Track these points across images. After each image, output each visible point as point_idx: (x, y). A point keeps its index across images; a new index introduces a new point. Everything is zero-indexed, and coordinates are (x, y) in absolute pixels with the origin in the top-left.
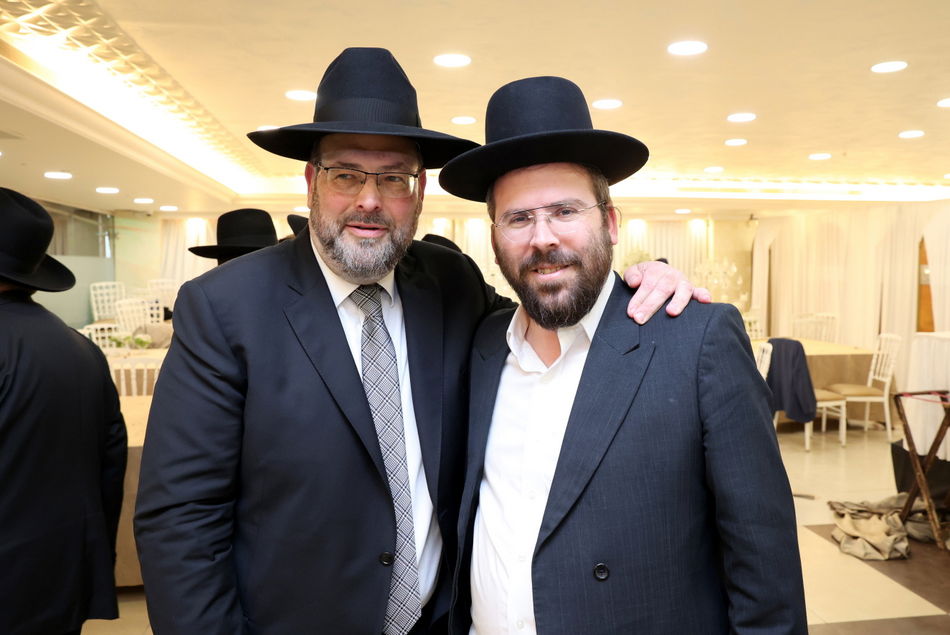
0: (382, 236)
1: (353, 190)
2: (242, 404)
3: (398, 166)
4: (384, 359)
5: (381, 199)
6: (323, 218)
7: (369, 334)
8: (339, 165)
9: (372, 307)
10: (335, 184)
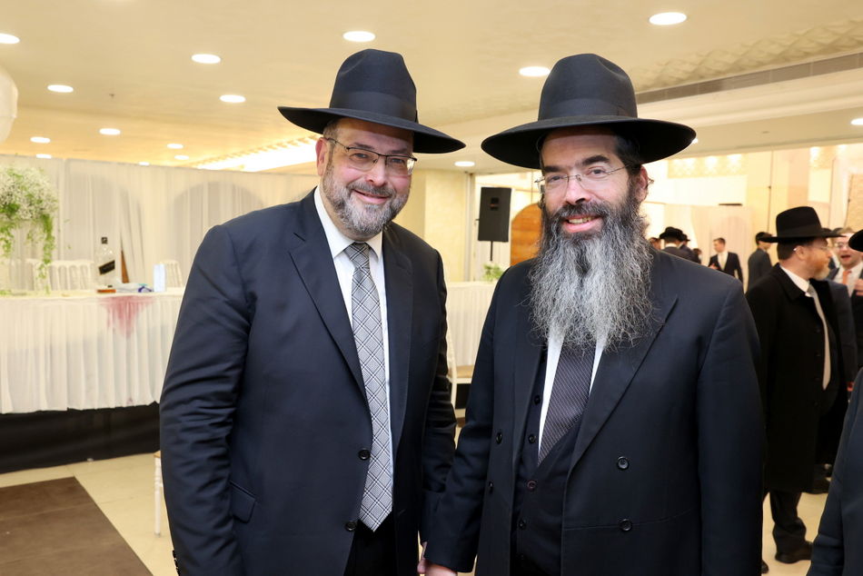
0: (384, 204)
1: (366, 167)
2: (248, 329)
3: (402, 151)
4: (369, 303)
5: (387, 176)
6: (336, 182)
7: (359, 282)
8: (357, 146)
9: (361, 260)
10: (351, 160)
